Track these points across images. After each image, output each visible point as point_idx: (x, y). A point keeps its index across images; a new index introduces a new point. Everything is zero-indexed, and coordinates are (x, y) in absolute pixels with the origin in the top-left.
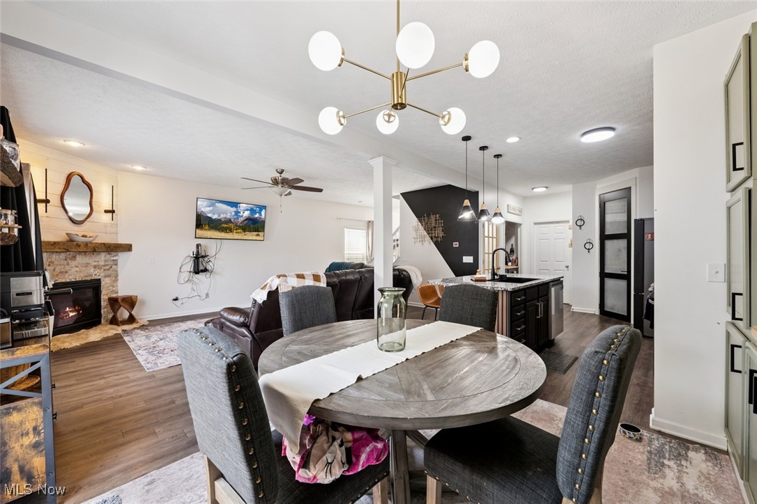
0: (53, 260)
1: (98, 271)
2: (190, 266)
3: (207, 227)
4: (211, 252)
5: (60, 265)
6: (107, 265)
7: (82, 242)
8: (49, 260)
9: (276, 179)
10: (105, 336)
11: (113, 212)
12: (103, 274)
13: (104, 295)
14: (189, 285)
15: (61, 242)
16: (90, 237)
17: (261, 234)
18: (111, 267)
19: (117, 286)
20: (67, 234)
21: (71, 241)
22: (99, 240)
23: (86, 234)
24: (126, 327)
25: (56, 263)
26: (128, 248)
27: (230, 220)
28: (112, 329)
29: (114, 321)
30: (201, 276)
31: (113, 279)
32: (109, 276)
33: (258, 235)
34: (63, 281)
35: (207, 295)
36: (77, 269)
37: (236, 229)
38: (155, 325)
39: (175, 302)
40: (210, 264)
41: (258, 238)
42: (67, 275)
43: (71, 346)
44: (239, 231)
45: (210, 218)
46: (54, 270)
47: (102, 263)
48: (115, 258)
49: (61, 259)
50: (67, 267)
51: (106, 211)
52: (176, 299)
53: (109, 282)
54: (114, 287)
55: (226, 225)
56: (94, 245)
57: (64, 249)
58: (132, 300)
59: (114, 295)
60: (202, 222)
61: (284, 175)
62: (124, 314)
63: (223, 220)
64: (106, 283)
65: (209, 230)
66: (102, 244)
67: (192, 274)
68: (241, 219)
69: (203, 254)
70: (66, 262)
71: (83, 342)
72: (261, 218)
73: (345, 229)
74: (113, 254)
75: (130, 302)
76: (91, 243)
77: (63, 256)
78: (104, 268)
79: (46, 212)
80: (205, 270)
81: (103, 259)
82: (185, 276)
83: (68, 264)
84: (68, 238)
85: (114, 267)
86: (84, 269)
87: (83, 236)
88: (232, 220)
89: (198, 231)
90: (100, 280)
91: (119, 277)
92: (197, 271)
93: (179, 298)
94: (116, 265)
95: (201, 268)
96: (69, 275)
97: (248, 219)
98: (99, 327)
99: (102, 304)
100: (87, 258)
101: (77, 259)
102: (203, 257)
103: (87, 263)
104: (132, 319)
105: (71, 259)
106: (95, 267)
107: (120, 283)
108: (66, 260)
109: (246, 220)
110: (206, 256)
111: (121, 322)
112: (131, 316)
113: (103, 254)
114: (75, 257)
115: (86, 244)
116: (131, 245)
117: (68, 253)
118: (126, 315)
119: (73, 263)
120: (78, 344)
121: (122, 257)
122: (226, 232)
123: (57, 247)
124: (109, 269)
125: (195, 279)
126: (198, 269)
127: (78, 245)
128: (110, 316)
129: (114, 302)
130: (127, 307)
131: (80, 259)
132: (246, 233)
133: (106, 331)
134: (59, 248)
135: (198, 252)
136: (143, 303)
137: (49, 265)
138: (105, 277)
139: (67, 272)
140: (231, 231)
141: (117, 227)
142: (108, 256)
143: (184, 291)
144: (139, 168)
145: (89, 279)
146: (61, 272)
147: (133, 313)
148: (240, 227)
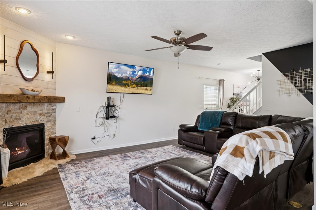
0: (10, 109)
1: (43, 117)
2: (103, 114)
3: (114, 83)
4: (117, 103)
5: (16, 113)
6: (49, 113)
7: (31, 95)
8: (8, 109)
9: (175, 40)
10: (46, 171)
11: (52, 72)
12: (46, 120)
13: (46, 135)
14: (102, 128)
15: (16, 95)
16: (37, 91)
17: (149, 88)
18: (51, 114)
19: (55, 128)
20: (21, 89)
21: (24, 94)
22: (43, 94)
23: (34, 89)
24: (61, 162)
25: (12, 112)
26: (62, 100)
27: (129, 78)
28: (51, 163)
29: (53, 156)
30: (111, 121)
31: (53, 123)
32: (50, 121)
33: (146, 89)
34: (18, 126)
35: (114, 135)
36: (28, 116)
37: (132, 85)
38: (81, 160)
39: (93, 140)
40: (117, 112)
41: (146, 92)
42: (20, 121)
43: (21, 182)
44: (134, 86)
45: (116, 76)
46: (11, 117)
47: (45, 111)
48: (54, 108)
49: (16, 109)
50: (21, 115)
51: (48, 72)
52: (94, 138)
53: (50, 125)
54: (53, 129)
55: (126, 82)
56: (39, 98)
57: (18, 100)
58: (65, 140)
59: (53, 136)
60: (112, 79)
61: (181, 35)
62: (59, 150)
63: (124, 78)
64: (48, 127)
65: (115, 85)
66: (45, 96)
67: (104, 119)
68: (136, 77)
69: (112, 104)
70: (19, 111)
71: (30, 177)
72: (149, 76)
73: (205, 86)
74: (53, 104)
75: (64, 141)
76: (37, 95)
77: (18, 106)
78: (47, 115)
79: (4, 70)
80: (113, 117)
81: (46, 108)
82: (100, 121)
83: (21, 113)
84: (21, 92)
85: (53, 114)
86: (33, 116)
87: (32, 90)
88: (130, 78)
89: (109, 86)
90: (43, 124)
91: (57, 122)
92: (108, 117)
93: (96, 137)
94: (55, 112)
95: (111, 115)
96: (22, 121)
97: (141, 77)
98: (44, 160)
99: (45, 143)
100: (35, 108)
101: (28, 108)
102: (112, 107)
103: (35, 112)
104: (64, 155)
105: (24, 109)
106: (40, 114)
107: (57, 126)
108: (20, 109)
109: (139, 78)
110: (114, 106)
111: (57, 156)
112: (64, 152)
113: (46, 105)
114: (26, 107)
115: (34, 97)
116: (64, 98)
117: (21, 104)
118: (61, 151)
119: (25, 112)
120: (26, 180)
121: (59, 107)
122: (125, 87)
123: (13, 99)
124: (50, 116)
125: (106, 123)
126: (109, 116)
127: (28, 98)
128: (51, 151)
129: (53, 141)
130: (62, 145)
131: (30, 108)
132: (138, 88)
133: (47, 165)
134: (14, 100)
135: (109, 103)
136: (72, 141)
137: (7, 114)
138: (48, 121)
139: (20, 119)
140: (128, 86)
141: (55, 84)
142: (49, 106)
143: (99, 132)
144: (70, 38)
145: (36, 123)
146: (16, 119)
147: (66, 149)
148: (134, 83)
